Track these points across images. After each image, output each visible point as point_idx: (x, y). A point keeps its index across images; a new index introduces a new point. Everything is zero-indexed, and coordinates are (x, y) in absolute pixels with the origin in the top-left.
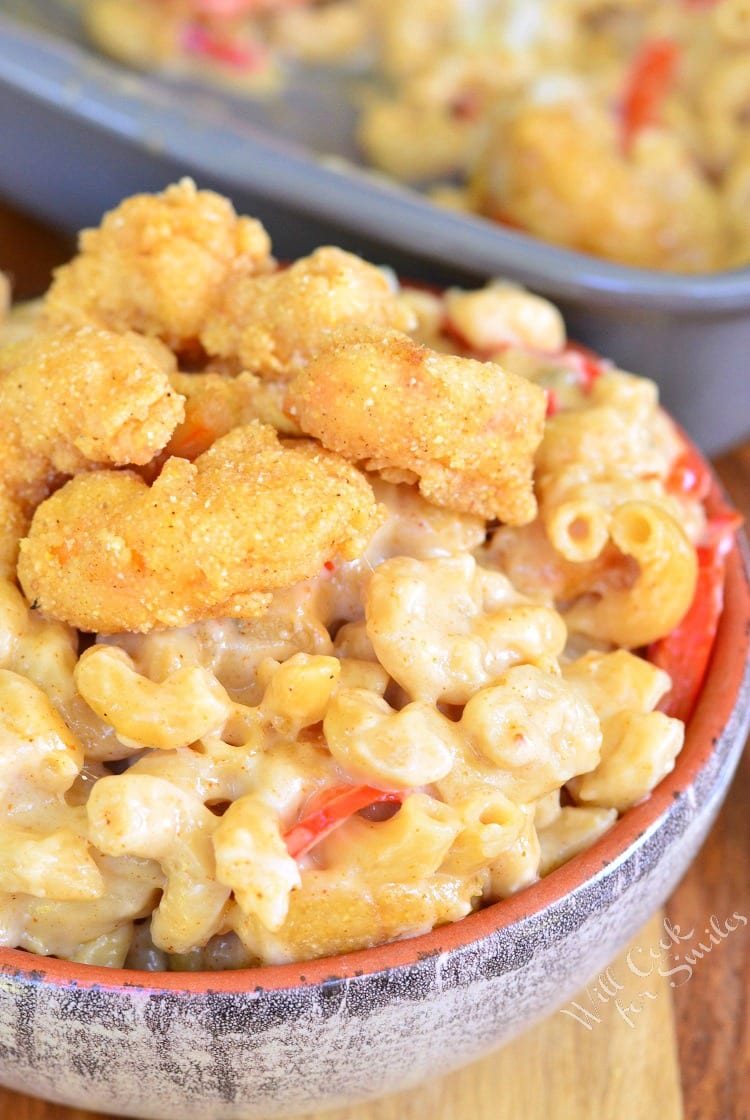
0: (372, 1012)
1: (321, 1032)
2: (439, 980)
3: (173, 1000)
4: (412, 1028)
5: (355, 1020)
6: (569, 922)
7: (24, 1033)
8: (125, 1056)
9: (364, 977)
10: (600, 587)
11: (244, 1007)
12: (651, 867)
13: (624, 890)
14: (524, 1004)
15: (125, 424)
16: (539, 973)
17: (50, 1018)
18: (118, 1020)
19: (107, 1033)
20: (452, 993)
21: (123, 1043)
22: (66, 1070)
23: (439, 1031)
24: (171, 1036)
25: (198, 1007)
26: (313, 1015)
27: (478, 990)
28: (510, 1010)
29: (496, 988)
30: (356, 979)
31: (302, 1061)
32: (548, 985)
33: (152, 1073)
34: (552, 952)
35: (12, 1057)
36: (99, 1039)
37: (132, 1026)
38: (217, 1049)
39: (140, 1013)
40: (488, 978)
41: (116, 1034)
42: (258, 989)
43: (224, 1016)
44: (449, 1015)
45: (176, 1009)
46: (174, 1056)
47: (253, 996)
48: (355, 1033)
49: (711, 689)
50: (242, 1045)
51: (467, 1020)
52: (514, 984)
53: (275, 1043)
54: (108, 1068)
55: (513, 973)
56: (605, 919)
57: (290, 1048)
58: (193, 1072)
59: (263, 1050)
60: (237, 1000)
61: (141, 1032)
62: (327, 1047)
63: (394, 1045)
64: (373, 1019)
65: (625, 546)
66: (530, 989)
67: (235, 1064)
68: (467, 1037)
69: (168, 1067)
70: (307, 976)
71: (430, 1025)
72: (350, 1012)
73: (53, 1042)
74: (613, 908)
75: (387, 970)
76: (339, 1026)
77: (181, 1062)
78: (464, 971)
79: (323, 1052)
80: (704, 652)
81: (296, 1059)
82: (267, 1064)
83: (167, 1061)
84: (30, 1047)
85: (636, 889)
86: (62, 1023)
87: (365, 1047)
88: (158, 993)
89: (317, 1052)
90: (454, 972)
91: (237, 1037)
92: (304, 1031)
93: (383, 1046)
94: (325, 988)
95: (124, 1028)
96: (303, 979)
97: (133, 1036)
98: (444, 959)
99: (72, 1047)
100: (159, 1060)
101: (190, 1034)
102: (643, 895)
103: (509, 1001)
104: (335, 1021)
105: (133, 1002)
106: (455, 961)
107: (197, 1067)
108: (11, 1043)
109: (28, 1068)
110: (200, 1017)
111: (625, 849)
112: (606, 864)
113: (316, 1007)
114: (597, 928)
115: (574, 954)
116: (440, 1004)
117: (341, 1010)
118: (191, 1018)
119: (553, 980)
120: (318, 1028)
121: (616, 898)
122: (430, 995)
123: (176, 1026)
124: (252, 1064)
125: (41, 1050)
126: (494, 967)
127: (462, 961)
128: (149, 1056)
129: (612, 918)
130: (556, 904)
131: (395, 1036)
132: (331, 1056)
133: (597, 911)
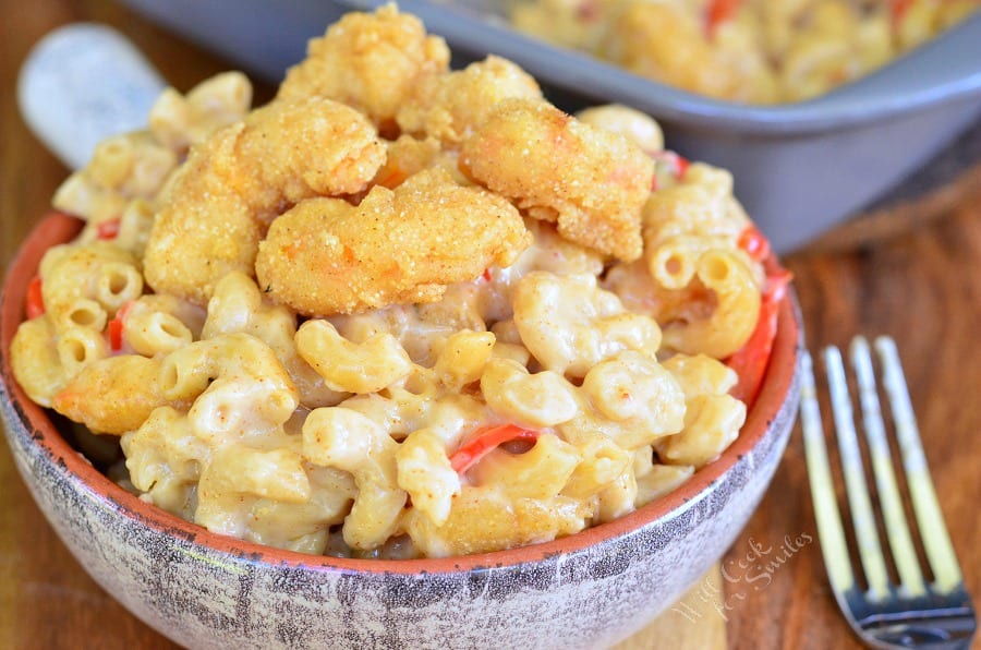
0: (507, 597)
1: (468, 610)
2: (558, 575)
3: (359, 578)
4: (536, 615)
5: (494, 602)
6: (657, 541)
7: (243, 604)
8: (318, 625)
9: (503, 568)
10: (686, 314)
11: (412, 585)
12: (720, 509)
13: (699, 523)
14: (619, 608)
15: (343, 161)
16: (632, 582)
17: (264, 591)
18: (316, 593)
19: (307, 604)
20: (567, 587)
21: (318, 613)
22: (272, 637)
23: (555, 621)
24: (355, 608)
25: (377, 584)
26: (464, 595)
27: (588, 587)
28: (608, 612)
29: (599, 588)
30: (497, 570)
31: (451, 636)
32: (638, 594)
33: (338, 640)
34: (643, 565)
35: (231, 628)
36: (300, 609)
37: (326, 598)
38: (388, 621)
39: (333, 587)
40: (595, 579)
41: (313, 605)
42: (423, 572)
43: (396, 592)
44: (564, 607)
45: (360, 585)
46: (357, 626)
47: (419, 577)
48: (493, 614)
49: (767, 389)
50: (408, 618)
51: (577, 614)
52: (613, 588)
53: (433, 617)
54: (305, 636)
55: (614, 578)
56: (682, 544)
57: (444, 623)
58: (369, 641)
59: (423, 623)
60: (407, 579)
61: (333, 604)
62: (471, 625)
63: (521, 629)
64: (508, 603)
65: (708, 281)
66: (625, 595)
67: (401, 635)
68: (575, 629)
69: (350, 635)
70: (460, 565)
71: (548, 615)
72: (491, 595)
73: (264, 612)
74: (690, 536)
75: (520, 564)
76: (483, 607)
77: (361, 630)
78: (577, 570)
79: (469, 628)
80: (762, 364)
81: (447, 633)
82: (426, 636)
83: (350, 630)
84: (247, 617)
85: (708, 524)
86: (273, 595)
87: (500, 628)
88: (348, 572)
89: (464, 628)
90: (570, 568)
91: (405, 610)
92: (455, 609)
93: (513, 629)
94: (473, 574)
95: (320, 599)
96: (457, 566)
97: (327, 607)
98: (563, 559)
99: (278, 616)
100: (344, 629)
101: (369, 607)
102: (712, 533)
103: (610, 603)
104: (479, 601)
105: (328, 578)
106: (572, 562)
107: (373, 635)
108: (232, 614)
109: (243, 638)
110: (378, 592)
111: (701, 492)
112: (686, 501)
113: (466, 588)
114: (677, 552)
115: (659, 570)
116: (558, 596)
117: (484, 592)
118: (371, 592)
119: (642, 590)
120: (467, 606)
121: (693, 529)
122: (551, 587)
123: (360, 599)
124: (414, 635)
125: (254, 620)
126: (600, 570)
127: (577, 562)
128: (336, 624)
129: (689, 545)
130: (649, 526)
131: (523, 621)
132: (473, 634)
133: (678, 536)
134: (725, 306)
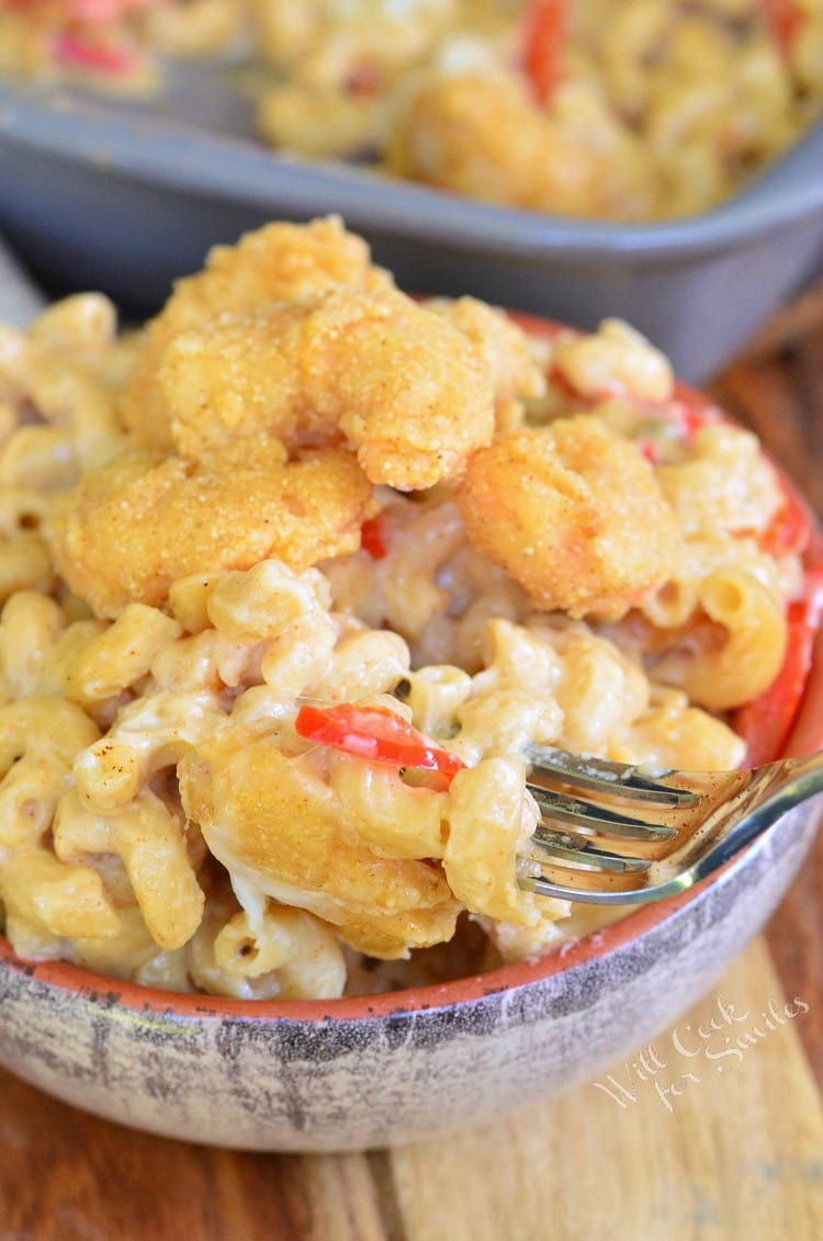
0: (438, 1045)
1: (388, 1063)
2: (504, 1018)
3: (244, 1026)
4: (479, 1063)
5: (421, 1053)
6: (637, 964)
7: (99, 1054)
8: (196, 1080)
9: (430, 1011)
11: (313, 1035)
12: (723, 916)
13: (694, 937)
14: (592, 1046)
16: (607, 1015)
17: (125, 1040)
18: (190, 1044)
19: (179, 1056)
20: (517, 1031)
21: (195, 1067)
22: (140, 1092)
23: (506, 1068)
24: (241, 1061)
25: (268, 1034)
26: (380, 1046)
27: (545, 1028)
28: (578, 1050)
29: (562, 1027)
30: (423, 1013)
31: (369, 1092)
32: (616, 1028)
33: (223, 1098)
34: (619, 995)
35: (87, 1078)
36: (171, 1062)
37: (203, 1050)
38: (284, 1076)
39: (211, 1038)
40: (555, 1017)
41: (188, 1058)
42: (326, 1018)
43: (293, 1044)
44: (515, 1053)
45: (246, 1035)
46: (244, 1081)
47: (321, 1025)
48: (421, 1066)
49: (796, 742)
50: (310, 1073)
51: (534, 1058)
52: (580, 1026)
53: (343, 1072)
54: (180, 1091)
55: (580, 1014)
56: (674, 965)
57: (357, 1078)
58: (263, 1098)
59: (331, 1079)
60: (306, 1028)
61: (212, 1057)
62: (394, 1079)
63: (460, 1080)
64: (439, 1053)
65: (715, 611)
66: (597, 1031)
67: (303, 1092)
68: (534, 1076)
69: (237, 1092)
70: (375, 1008)
71: (495, 1062)
72: (416, 1044)
73: (127, 1063)
74: (683, 954)
75: (454, 1004)
76: (406, 1059)
77: (251, 1087)
78: (529, 1009)
79: (391, 1083)
80: (790, 709)
81: (364, 1088)
82: (335, 1093)
83: (237, 1086)
84: (105, 1068)
85: (708, 936)
86: (136, 1044)
87: (432, 1080)
88: (228, 1018)
89: (385, 1083)
90: (520, 1008)
91: (305, 1064)
92: (371, 1062)
93: (450, 1080)
94: (392, 1020)
95: (196, 1051)
96: (371, 1010)
97: (205, 1060)
98: (509, 996)
99: (145, 1069)
100: (230, 1085)
101: (259, 1060)
102: (716, 944)
103: (577, 1042)
104: (401, 1052)
105: (205, 1026)
106: (520, 998)
107: (267, 1093)
108: (87, 1063)
109: (103, 1090)
110: (269, 1043)
111: (696, 896)
112: (676, 910)
113: (383, 1038)
114: (665, 974)
115: (643, 998)
116: (505, 1042)
117: (407, 1042)
118: (260, 1044)
119: (620, 1023)
120: (385, 1059)
121: (686, 944)
122: (496, 1031)
123: (246, 1052)
124: (319, 1092)
125: (115, 1071)
126: (560, 1006)
127: (528, 999)
128: (219, 1080)
129: (683, 964)
130: (624, 947)
131: (462, 1071)
132: (399, 1088)
133: (665, 956)
134: (738, 643)
